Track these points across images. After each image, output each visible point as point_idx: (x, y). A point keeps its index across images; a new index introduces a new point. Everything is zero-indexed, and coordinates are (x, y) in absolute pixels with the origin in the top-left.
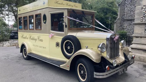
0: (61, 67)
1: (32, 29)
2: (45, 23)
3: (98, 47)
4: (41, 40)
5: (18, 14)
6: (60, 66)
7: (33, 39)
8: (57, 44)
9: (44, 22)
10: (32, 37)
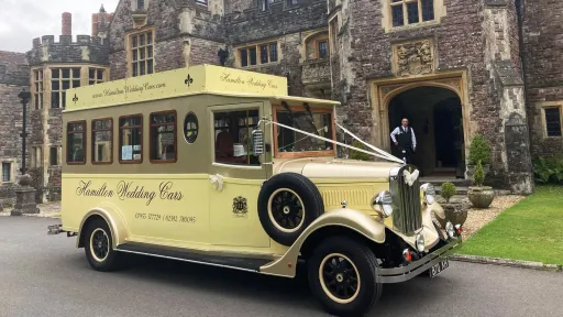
0: (263, 270)
1: (132, 162)
2: (192, 139)
3: (375, 203)
4: (177, 196)
5: (67, 109)
6: (259, 270)
7: (137, 195)
8: (240, 205)
9: (187, 138)
10: (131, 189)
